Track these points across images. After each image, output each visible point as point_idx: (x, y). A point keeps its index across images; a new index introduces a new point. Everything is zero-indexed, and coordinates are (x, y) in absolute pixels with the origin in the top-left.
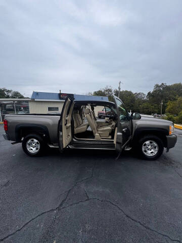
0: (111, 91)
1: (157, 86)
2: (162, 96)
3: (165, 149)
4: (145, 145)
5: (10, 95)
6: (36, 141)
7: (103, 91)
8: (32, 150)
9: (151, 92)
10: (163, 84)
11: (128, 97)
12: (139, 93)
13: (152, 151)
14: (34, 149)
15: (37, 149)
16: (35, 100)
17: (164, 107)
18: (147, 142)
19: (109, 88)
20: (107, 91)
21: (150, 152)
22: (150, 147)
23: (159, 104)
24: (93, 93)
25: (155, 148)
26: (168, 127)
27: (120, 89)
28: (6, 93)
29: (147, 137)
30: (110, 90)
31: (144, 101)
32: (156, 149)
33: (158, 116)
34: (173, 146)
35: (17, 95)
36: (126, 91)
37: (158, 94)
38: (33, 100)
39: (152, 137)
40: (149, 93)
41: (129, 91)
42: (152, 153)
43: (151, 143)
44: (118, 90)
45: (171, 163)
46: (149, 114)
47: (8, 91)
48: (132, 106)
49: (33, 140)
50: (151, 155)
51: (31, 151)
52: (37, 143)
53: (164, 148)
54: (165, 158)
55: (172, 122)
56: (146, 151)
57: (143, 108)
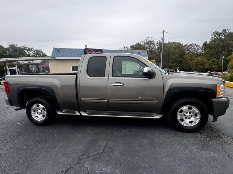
0: (153, 44)
1: (216, 33)
2: (223, 47)
3: (211, 117)
4: (181, 111)
5: (31, 54)
6: (41, 106)
7: (142, 44)
8: (37, 117)
9: (208, 43)
10: (224, 30)
11: (176, 51)
12: (191, 45)
13: (192, 119)
14: (40, 116)
15: (43, 116)
16: (56, 58)
17: (226, 62)
18: (185, 108)
19: (150, 40)
20: (147, 43)
21: (187, 121)
22: (188, 114)
23: (218, 58)
24: (129, 47)
25: (196, 115)
26: (216, 86)
27: (163, 40)
28: (26, 52)
29: (184, 100)
30: (151, 43)
31: (198, 55)
32: (198, 117)
33: (216, 74)
34: (223, 113)
35: (38, 53)
36: (174, 43)
37: (218, 45)
38: (53, 59)
39: (191, 100)
40: (205, 44)
41: (177, 42)
42: (191, 122)
43: (190, 108)
44: (162, 41)
45: (219, 136)
46: (205, 71)
47: (29, 50)
48: (182, 62)
49: (38, 106)
50: (191, 125)
51: (36, 119)
52: (43, 108)
53: (209, 115)
54: (212, 130)
55: (222, 80)
56: (182, 120)
57: (197, 64)
